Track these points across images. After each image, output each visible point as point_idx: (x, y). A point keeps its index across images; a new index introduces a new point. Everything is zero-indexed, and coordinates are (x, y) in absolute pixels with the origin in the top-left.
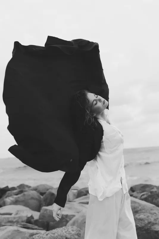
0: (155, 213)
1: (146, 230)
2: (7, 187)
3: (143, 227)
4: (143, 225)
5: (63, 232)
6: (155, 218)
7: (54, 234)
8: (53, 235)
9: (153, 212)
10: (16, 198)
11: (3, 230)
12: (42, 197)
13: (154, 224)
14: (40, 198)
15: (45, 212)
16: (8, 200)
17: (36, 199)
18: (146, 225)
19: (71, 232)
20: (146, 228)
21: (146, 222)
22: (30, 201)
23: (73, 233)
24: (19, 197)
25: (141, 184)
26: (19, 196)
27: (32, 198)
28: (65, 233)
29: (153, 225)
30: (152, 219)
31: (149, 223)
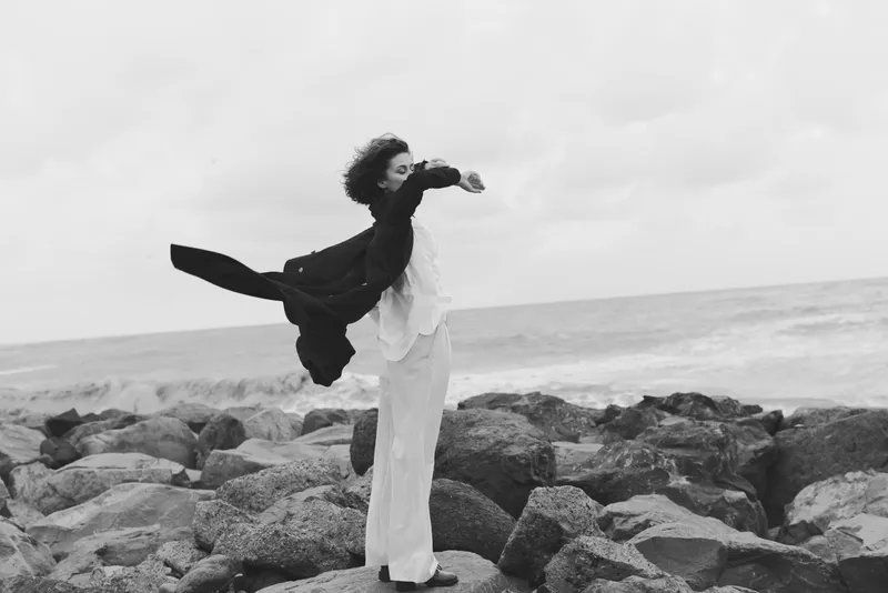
0: (513, 425)
1: (489, 457)
2: (73, 411)
3: (484, 452)
4: (485, 448)
5: (301, 468)
6: (512, 433)
7: (280, 472)
8: (276, 475)
9: (508, 422)
10: (119, 435)
11: (127, 491)
12: (196, 436)
13: (507, 444)
14: (193, 437)
15: (221, 463)
16: (98, 440)
17: (182, 441)
18: (490, 448)
19: (319, 468)
20: (491, 453)
21: (492, 441)
22: (160, 444)
23: (323, 470)
24: (127, 433)
25: (487, 395)
26: (127, 429)
27: (166, 437)
28: (305, 471)
29: (505, 447)
30: (505, 436)
31: (498, 443)
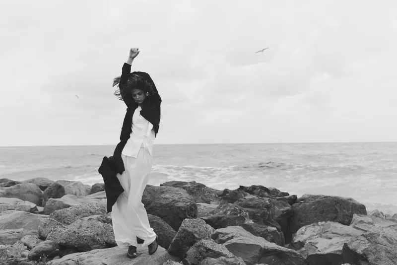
0: (180, 194)
3: (167, 204)
4: (167, 202)
6: (180, 197)
8: (77, 209)
12: (43, 192)
14: (41, 192)
15: (53, 204)
17: (35, 194)
20: (170, 205)
21: (171, 200)
22: (26, 195)
23: (97, 208)
25: (173, 182)
27: (29, 192)
28: (89, 208)
29: (176, 203)
30: (176, 198)
31: (173, 201)
